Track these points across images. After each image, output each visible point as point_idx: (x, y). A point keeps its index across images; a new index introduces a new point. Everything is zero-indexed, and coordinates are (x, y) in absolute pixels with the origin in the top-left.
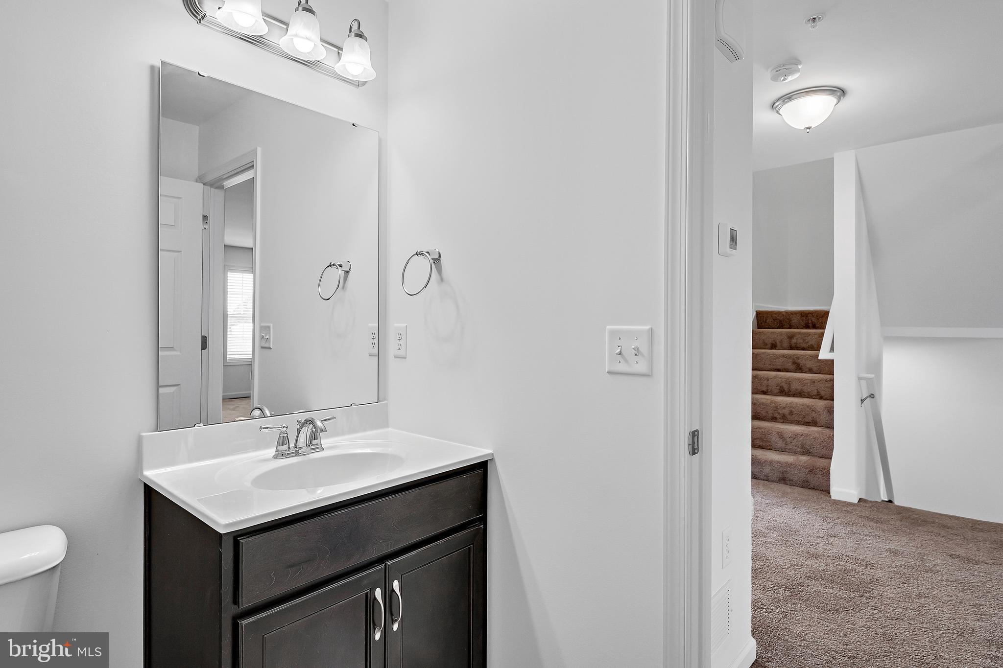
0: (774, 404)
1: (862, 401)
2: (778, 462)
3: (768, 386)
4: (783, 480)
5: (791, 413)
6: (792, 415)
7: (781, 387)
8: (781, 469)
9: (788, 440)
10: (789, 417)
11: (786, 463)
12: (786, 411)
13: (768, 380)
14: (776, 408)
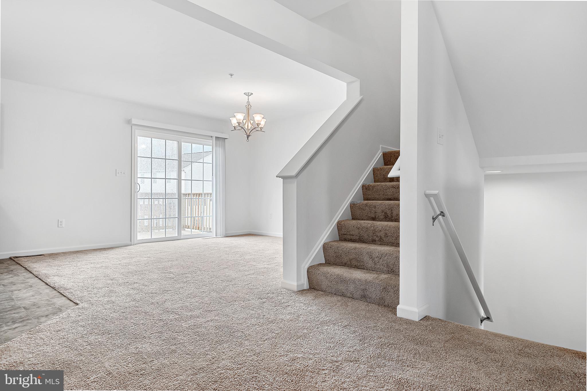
0: (372, 228)
1: (434, 219)
2: (360, 280)
3: (375, 212)
4: (364, 297)
5: (386, 235)
6: (387, 237)
7: (385, 213)
8: (362, 287)
9: (376, 259)
10: (384, 239)
11: (366, 280)
12: (382, 234)
13: (375, 207)
14: (374, 231)
